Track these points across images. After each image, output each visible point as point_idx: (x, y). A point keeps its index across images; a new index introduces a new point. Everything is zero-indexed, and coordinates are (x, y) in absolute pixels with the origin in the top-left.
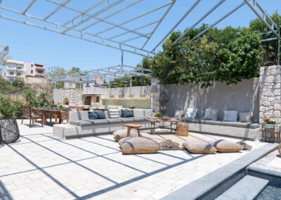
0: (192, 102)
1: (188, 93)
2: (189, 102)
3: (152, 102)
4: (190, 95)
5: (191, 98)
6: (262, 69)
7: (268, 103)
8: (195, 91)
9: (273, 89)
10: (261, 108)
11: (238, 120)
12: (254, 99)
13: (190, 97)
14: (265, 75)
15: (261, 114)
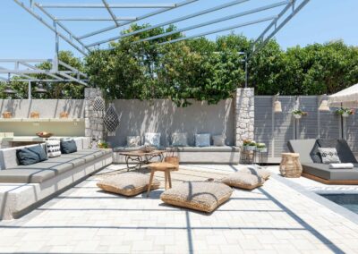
0: (152, 123)
1: (146, 112)
2: (147, 124)
3: (87, 126)
4: (149, 114)
5: (150, 118)
6: (239, 90)
7: (244, 125)
8: (156, 109)
9: (248, 111)
10: (238, 130)
11: (212, 144)
12: (226, 120)
13: (149, 116)
14: (241, 97)
15: (238, 137)
